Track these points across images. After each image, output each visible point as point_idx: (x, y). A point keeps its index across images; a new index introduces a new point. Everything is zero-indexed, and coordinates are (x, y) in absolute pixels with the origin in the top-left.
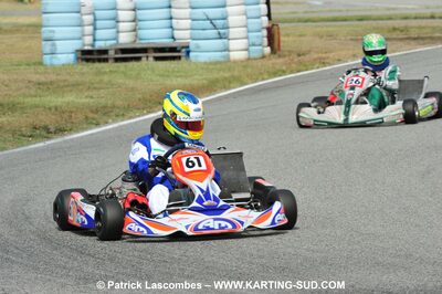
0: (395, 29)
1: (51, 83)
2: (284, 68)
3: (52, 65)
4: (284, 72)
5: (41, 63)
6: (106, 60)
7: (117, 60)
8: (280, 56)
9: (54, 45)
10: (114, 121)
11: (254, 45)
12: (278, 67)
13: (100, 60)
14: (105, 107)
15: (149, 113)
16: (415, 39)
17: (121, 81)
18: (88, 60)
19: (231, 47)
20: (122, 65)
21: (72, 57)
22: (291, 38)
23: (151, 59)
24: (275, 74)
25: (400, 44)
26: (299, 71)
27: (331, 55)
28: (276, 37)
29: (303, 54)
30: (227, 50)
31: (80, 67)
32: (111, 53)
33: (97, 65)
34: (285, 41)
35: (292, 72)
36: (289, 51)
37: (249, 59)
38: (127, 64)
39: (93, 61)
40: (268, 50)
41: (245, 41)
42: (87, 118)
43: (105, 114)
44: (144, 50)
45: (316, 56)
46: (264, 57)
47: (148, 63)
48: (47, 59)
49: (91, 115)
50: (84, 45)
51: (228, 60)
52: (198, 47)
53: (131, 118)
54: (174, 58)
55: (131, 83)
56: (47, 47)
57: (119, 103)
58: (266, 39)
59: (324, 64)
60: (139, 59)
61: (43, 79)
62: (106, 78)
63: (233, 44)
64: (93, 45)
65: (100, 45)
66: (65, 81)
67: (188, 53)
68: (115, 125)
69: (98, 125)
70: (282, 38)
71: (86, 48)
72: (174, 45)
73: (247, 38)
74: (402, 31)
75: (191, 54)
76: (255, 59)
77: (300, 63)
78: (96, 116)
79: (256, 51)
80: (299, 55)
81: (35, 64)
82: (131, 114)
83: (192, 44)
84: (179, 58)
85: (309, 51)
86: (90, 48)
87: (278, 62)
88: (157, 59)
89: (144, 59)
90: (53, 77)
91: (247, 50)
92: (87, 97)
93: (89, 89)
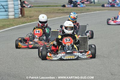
0: (60, 10)
2: (26, 21)
4: (26, 23)
8: (24, 18)
11: (16, 14)
12: (24, 21)
16: (66, 13)
22: (27, 12)
24: (23, 23)
25: (62, 14)
26: (31, 22)
28: (23, 11)
29: (32, 17)
30: (8, 15)
35: (28, 23)
36: (27, 16)
37: (15, 18)
40: (21, 15)
41: (14, 13)
45: (36, 18)
51: (8, 18)
58: (20, 12)
63: (10, 14)
70: (25, 12)
73: (14, 12)
74: (62, 10)
76: (17, 18)
77: (31, 20)
79: (17, 16)
80: (30, 17)
85: (33, 16)
91: (14, 15)
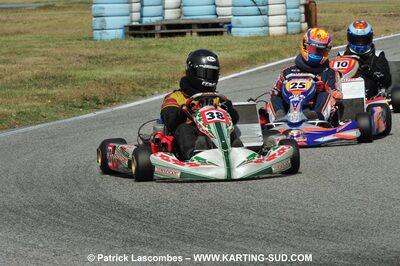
1: (101, 57)
3: (102, 40)
5: (91, 38)
6: (152, 35)
7: (163, 35)
9: (104, 21)
10: (160, 93)
11: (292, 21)
13: (146, 36)
14: (151, 80)
17: (166, 55)
18: (135, 36)
19: (270, 23)
20: (167, 40)
21: (121, 32)
23: (194, 34)
28: (313, 13)
29: (339, 30)
30: (267, 25)
31: (128, 42)
32: (158, 28)
33: (144, 40)
34: (322, 17)
36: (325, 26)
37: (287, 34)
38: (176, 39)
39: (140, 36)
40: (305, 25)
41: (284, 17)
42: (134, 90)
43: (151, 86)
44: (189, 26)
46: (301, 32)
47: (192, 38)
48: (97, 35)
49: (138, 87)
50: (132, 21)
52: (239, 22)
54: (216, 33)
55: (175, 57)
56: (97, 23)
57: (165, 76)
58: (303, 16)
60: (183, 34)
61: (93, 53)
62: (152, 52)
63: (272, 20)
64: (140, 21)
65: (147, 21)
66: (113, 55)
67: (230, 28)
68: (161, 96)
69: (144, 96)
70: (319, 15)
71: (134, 24)
72: (217, 21)
73: (285, 14)
75: (233, 30)
76: (293, 34)
77: (336, 37)
78: (142, 88)
79: (293, 27)
80: (335, 31)
81: (86, 39)
82: (176, 86)
83: (234, 20)
84: (221, 33)
86: (138, 24)
88: (200, 34)
89: (188, 34)
90: (102, 51)
91: (286, 25)
92: (134, 70)
93: (136, 62)
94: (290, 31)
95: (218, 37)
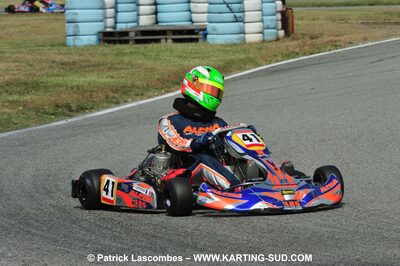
1: (74, 63)
2: (297, 50)
3: (75, 46)
4: (297, 55)
5: (64, 44)
6: (127, 42)
7: (137, 42)
8: (293, 39)
9: (77, 27)
10: (133, 100)
11: (268, 28)
12: (291, 49)
13: (120, 42)
14: (124, 87)
15: (167, 92)
17: (140, 61)
18: (109, 42)
19: (247, 30)
20: (142, 47)
21: (93, 39)
22: (304, 22)
23: (170, 41)
24: (288, 56)
26: (311, 54)
27: (342, 38)
29: (317, 37)
30: (243, 33)
31: (101, 48)
32: (132, 35)
33: (118, 46)
34: (299, 24)
35: (305, 54)
36: (302, 34)
37: (263, 41)
38: (150, 46)
39: (114, 42)
40: (282, 33)
41: (260, 24)
42: (107, 97)
43: (124, 93)
44: (163, 32)
45: (327, 39)
46: (278, 39)
47: (167, 44)
48: (70, 41)
49: (111, 94)
50: (106, 28)
52: (214, 29)
53: (150, 97)
54: (191, 40)
55: (149, 64)
56: (70, 28)
57: (138, 83)
58: (280, 25)
59: (336, 47)
60: (158, 41)
61: (65, 59)
62: (126, 59)
63: (249, 27)
64: (114, 27)
65: (121, 27)
66: (87, 61)
67: (205, 35)
68: (135, 104)
69: (118, 103)
70: (296, 22)
71: (108, 30)
72: (192, 28)
73: (262, 21)
75: (208, 36)
76: (270, 41)
77: (313, 45)
78: (116, 95)
79: (270, 34)
80: (312, 38)
81: (58, 45)
82: (150, 93)
83: (210, 26)
84: (197, 40)
85: (322, 34)
86: (112, 30)
87: (291, 44)
88: (175, 41)
89: (163, 41)
90: (75, 58)
91: (262, 33)
92: (107, 77)
93: (110, 69)
94: (266, 38)
95: (193, 44)
